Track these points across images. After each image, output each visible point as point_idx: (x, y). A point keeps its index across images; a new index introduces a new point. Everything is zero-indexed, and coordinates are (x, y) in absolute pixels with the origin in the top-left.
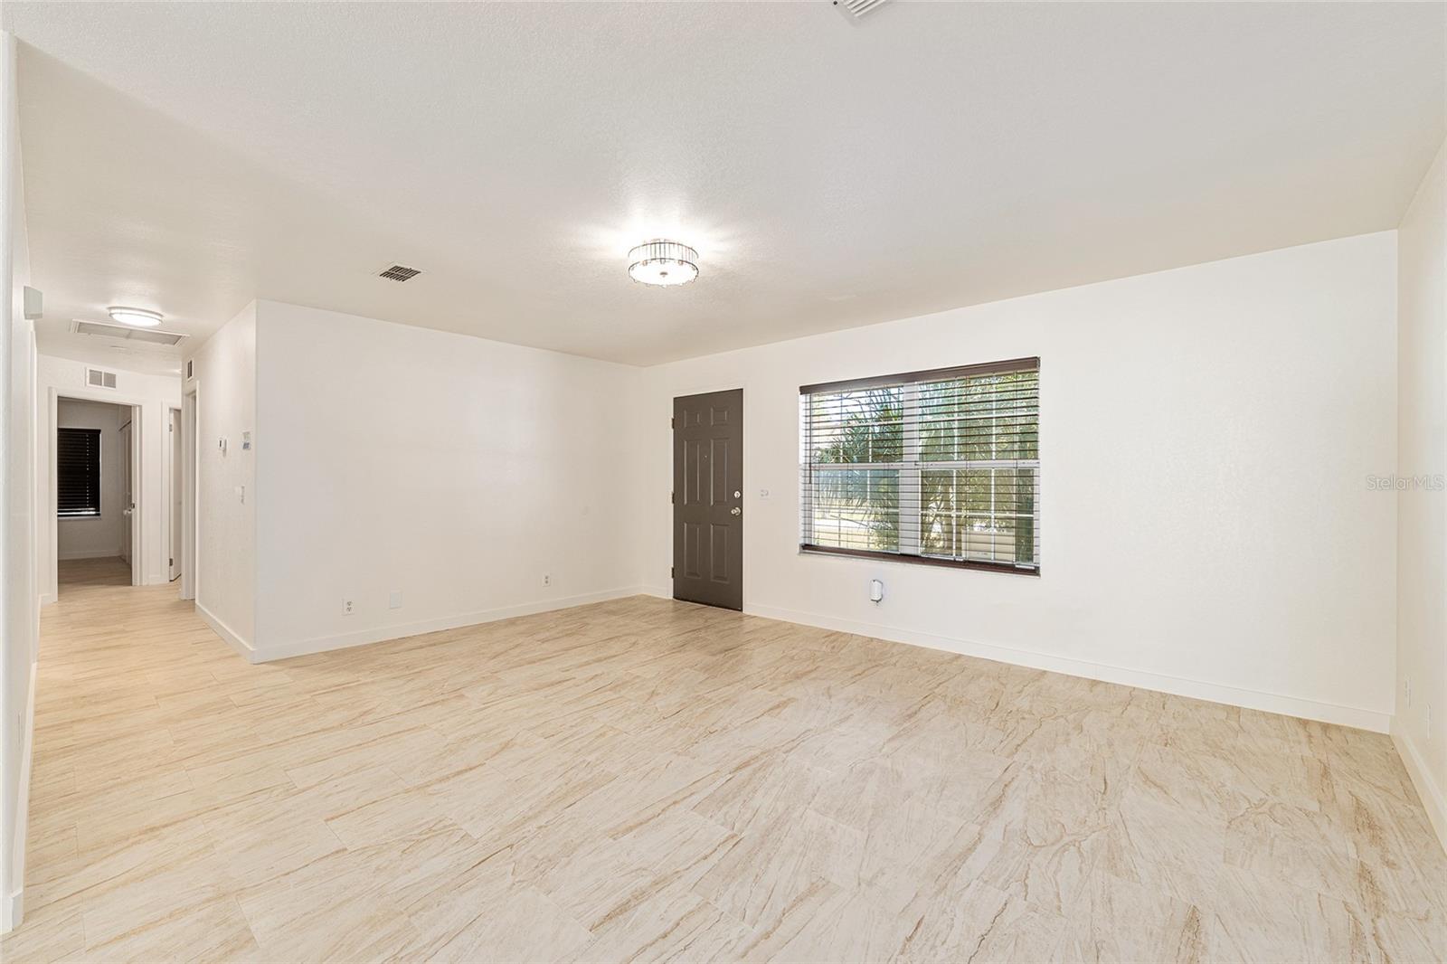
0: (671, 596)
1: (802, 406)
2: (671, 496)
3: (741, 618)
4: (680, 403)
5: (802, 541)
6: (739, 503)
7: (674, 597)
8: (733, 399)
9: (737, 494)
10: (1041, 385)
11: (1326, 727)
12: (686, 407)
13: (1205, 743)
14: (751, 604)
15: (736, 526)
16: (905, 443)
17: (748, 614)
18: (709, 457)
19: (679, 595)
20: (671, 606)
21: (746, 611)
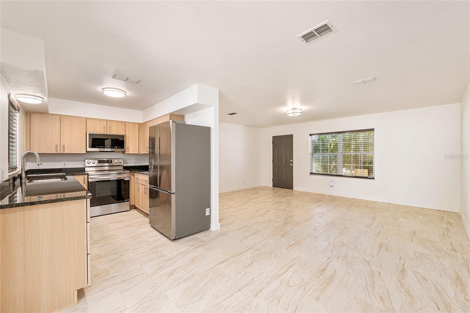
0: (272, 186)
1: (310, 139)
2: (272, 161)
3: (293, 191)
4: (274, 138)
5: (310, 172)
6: (292, 163)
7: (273, 186)
8: (290, 138)
9: (291, 161)
10: (375, 135)
11: (444, 211)
12: (276, 139)
13: (416, 213)
14: (295, 188)
15: (291, 169)
16: (338, 148)
17: (295, 190)
18: (283, 151)
19: (274, 186)
20: (272, 188)
21: (294, 189)
